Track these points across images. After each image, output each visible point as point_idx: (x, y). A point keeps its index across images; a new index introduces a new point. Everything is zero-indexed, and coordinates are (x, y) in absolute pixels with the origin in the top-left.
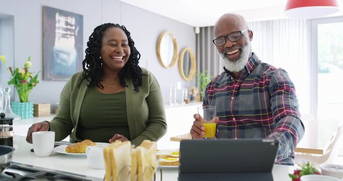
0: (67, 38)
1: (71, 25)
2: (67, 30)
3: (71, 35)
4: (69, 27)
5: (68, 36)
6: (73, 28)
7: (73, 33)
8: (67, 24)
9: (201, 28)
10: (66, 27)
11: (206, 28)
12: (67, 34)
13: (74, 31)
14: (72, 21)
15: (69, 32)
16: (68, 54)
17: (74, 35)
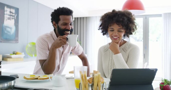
0: (11, 20)
1: (13, 13)
2: (11, 15)
3: (12, 18)
4: (12, 14)
5: (11, 19)
6: (14, 15)
7: (13, 18)
8: (11, 12)
9: (75, 18)
10: (10, 14)
11: (78, 18)
12: (10, 18)
13: (14, 16)
14: (13, 11)
15: (11, 17)
16: (11, 28)
17: (14, 19)
